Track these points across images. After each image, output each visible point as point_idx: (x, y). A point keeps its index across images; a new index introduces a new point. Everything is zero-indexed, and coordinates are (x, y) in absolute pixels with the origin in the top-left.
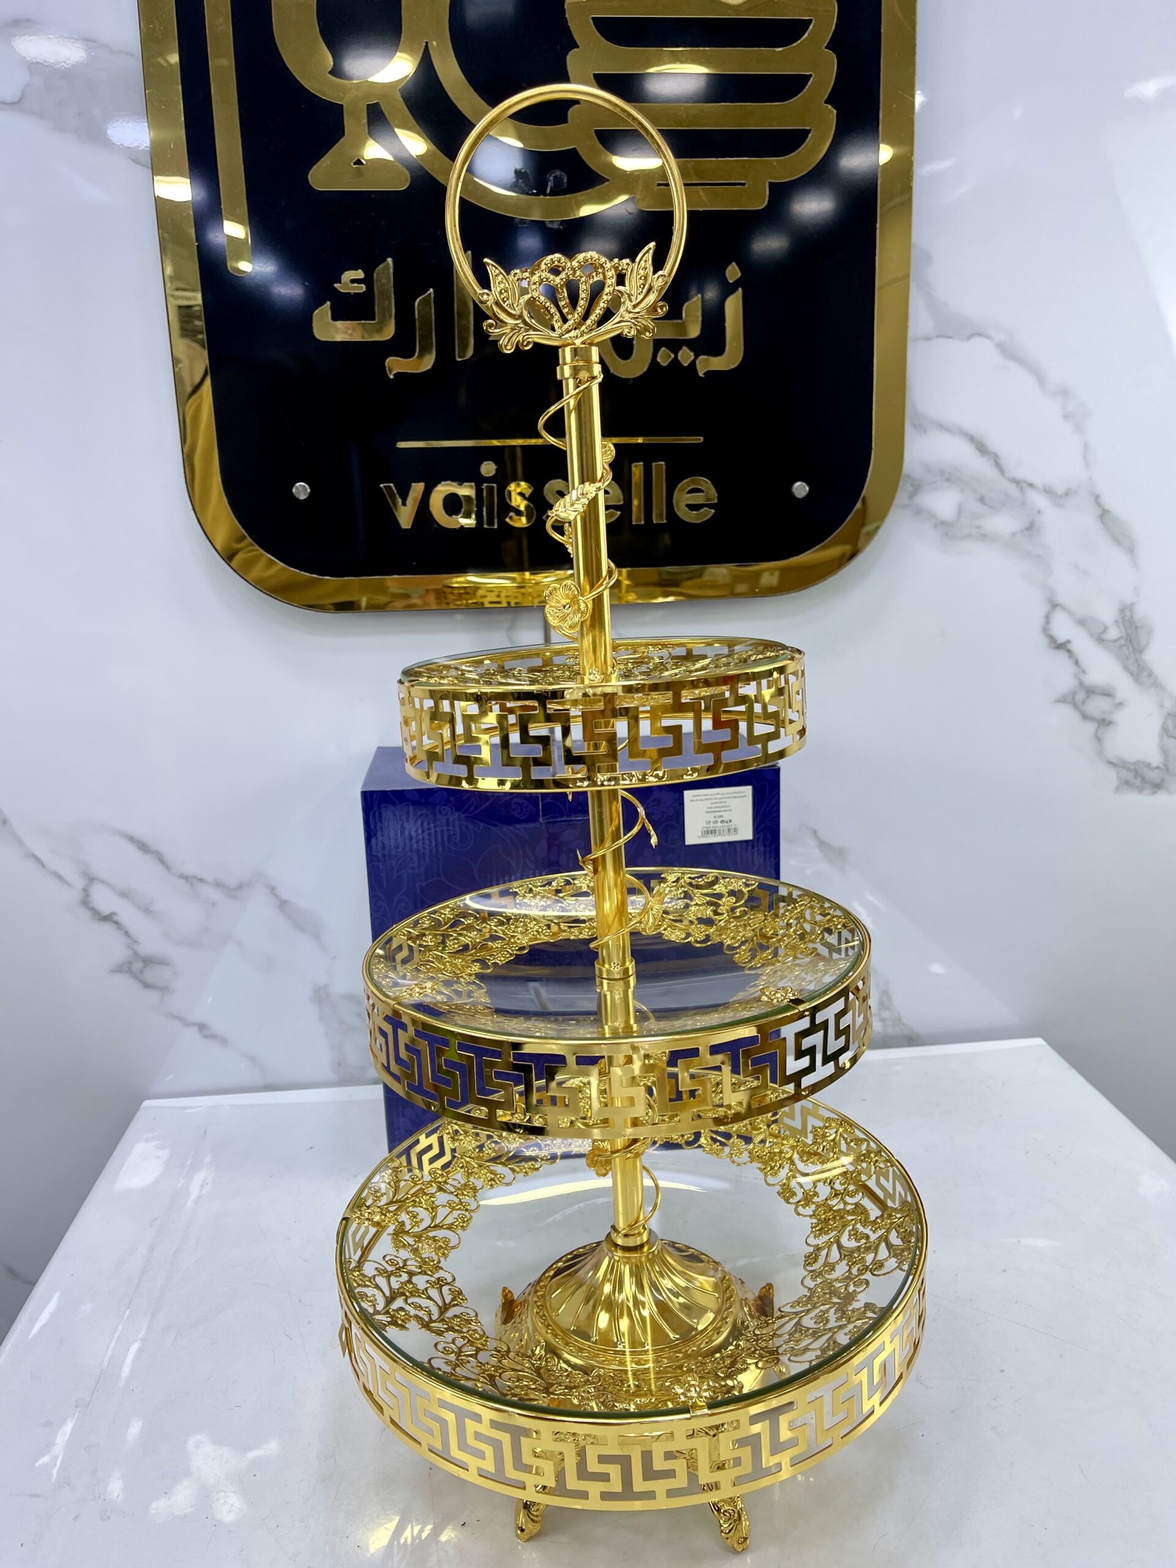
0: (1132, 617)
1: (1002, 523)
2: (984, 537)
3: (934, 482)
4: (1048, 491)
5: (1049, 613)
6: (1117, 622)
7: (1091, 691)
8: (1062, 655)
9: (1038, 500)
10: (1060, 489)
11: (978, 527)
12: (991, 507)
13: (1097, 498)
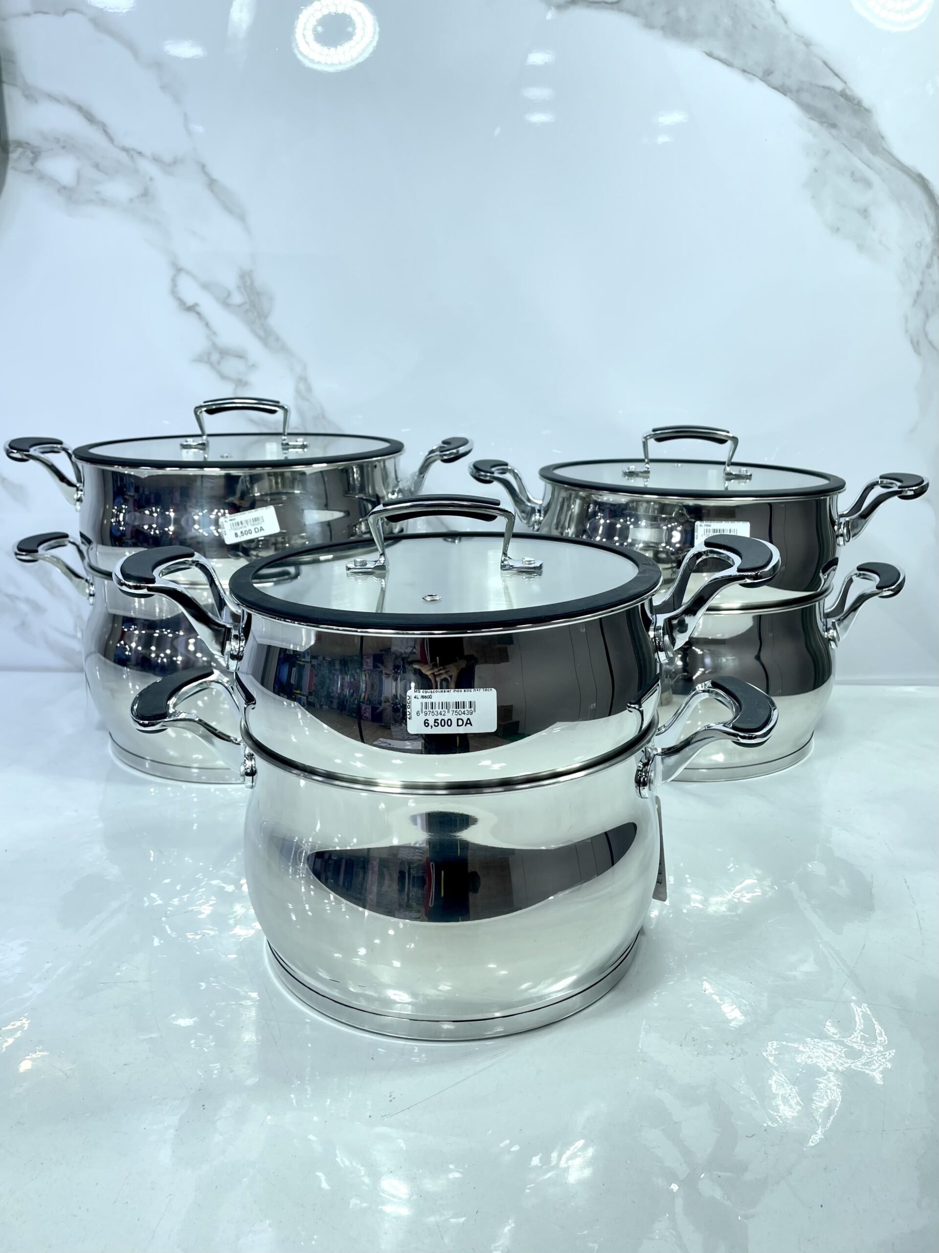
0: (252, 283)
2: (104, 202)
3: (52, 150)
5: (175, 276)
6: (239, 287)
7: (224, 353)
8: (191, 318)
9: (147, 167)
10: (167, 158)
11: (98, 193)
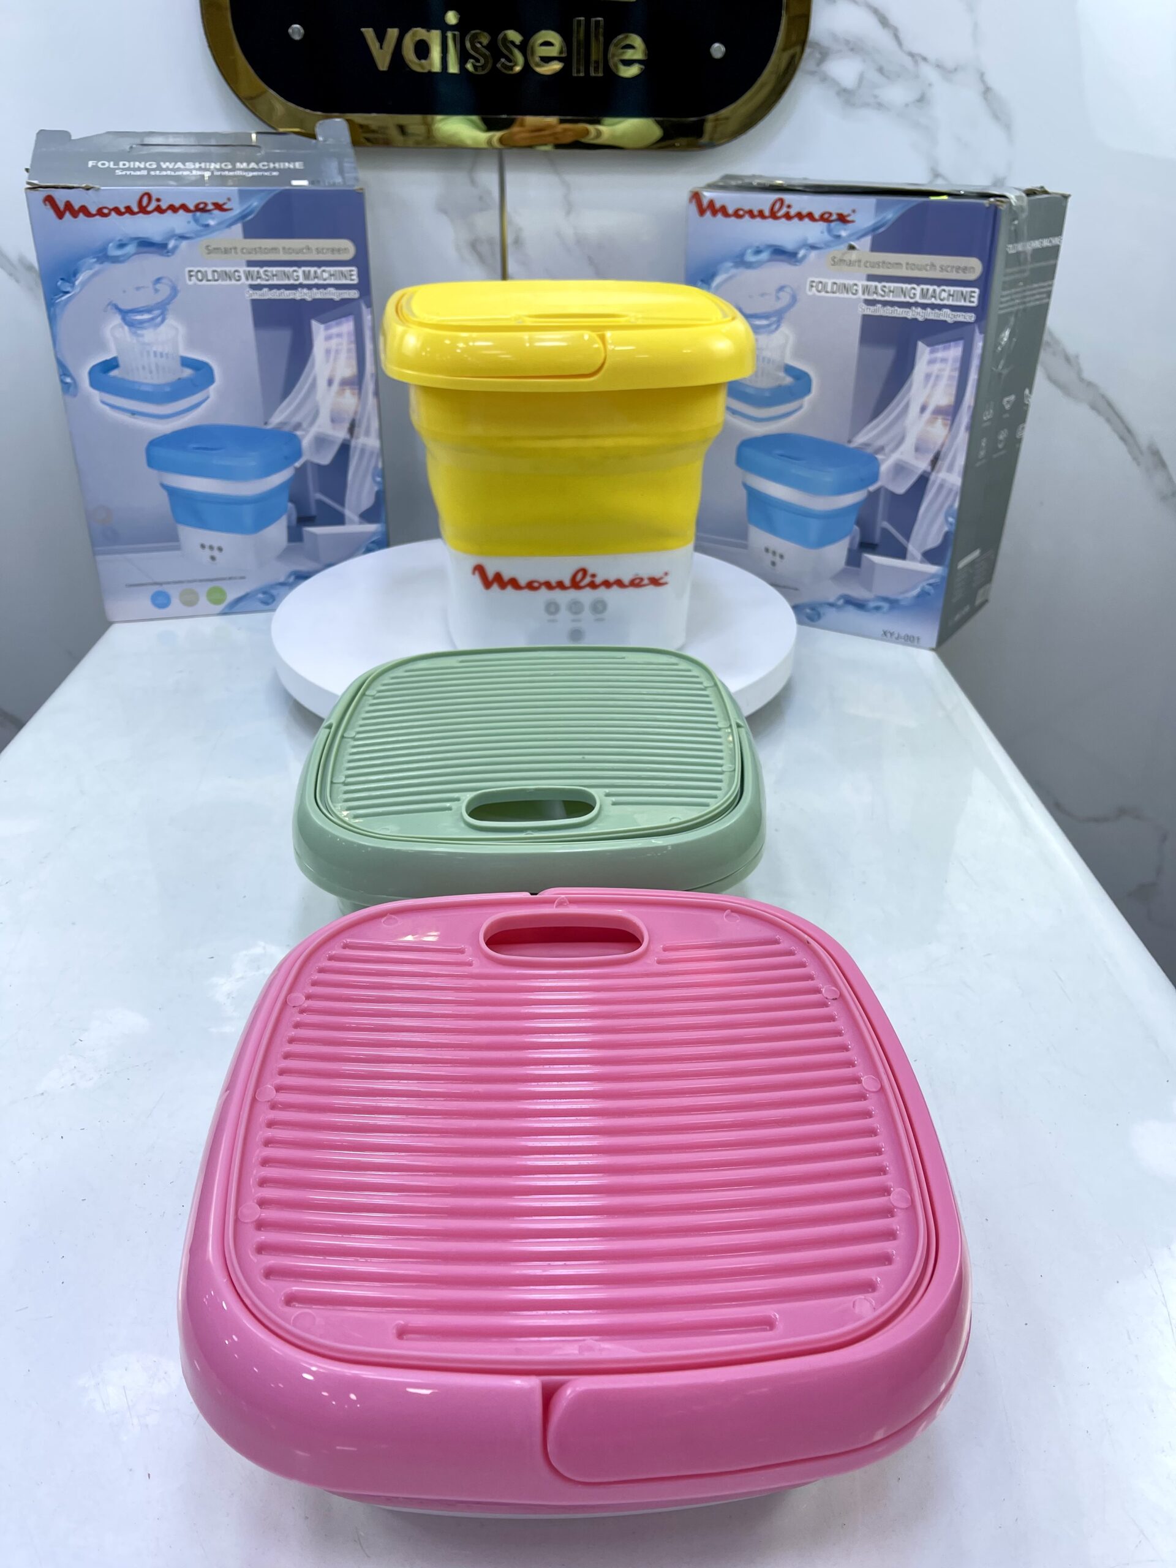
1: (897, 94)
4: (939, 66)
12: (888, 78)
13: (982, 75)
